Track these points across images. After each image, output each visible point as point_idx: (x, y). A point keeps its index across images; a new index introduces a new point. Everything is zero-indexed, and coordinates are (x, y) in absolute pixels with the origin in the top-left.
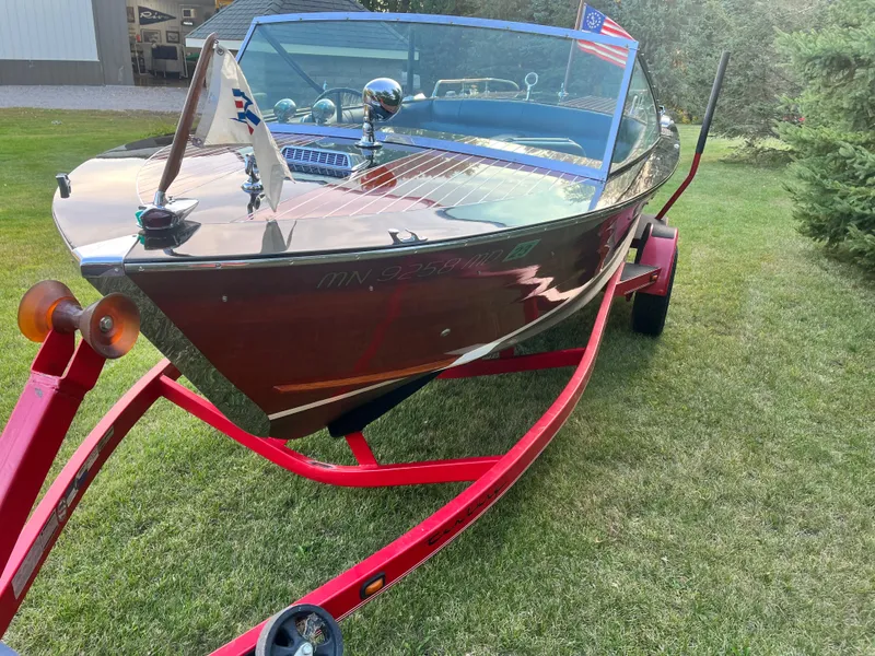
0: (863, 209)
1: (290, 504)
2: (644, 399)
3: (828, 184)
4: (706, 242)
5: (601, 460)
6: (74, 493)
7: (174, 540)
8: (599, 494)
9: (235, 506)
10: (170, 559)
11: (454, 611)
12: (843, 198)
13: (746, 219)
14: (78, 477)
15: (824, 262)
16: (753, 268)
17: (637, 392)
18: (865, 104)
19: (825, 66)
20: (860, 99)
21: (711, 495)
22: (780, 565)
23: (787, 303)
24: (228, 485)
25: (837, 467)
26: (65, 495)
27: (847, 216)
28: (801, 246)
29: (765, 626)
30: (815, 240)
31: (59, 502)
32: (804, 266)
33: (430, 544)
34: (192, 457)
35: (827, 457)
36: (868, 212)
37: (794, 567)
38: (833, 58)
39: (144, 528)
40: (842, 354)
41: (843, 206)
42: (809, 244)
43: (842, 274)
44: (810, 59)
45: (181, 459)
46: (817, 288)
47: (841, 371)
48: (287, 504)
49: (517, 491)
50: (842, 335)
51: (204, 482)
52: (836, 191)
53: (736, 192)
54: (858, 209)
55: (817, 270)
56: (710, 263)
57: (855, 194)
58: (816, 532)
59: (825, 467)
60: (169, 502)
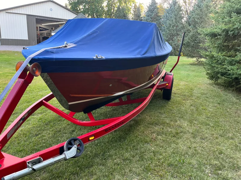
0: (222, 71)
1: (74, 131)
2: (164, 112)
3: (213, 65)
4: (184, 81)
5: (152, 124)
6: (21, 121)
7: (44, 138)
8: (151, 131)
9: (60, 131)
10: (43, 141)
11: (112, 152)
12: (217, 68)
13: (195, 76)
14: (23, 118)
15: (214, 85)
16: (196, 86)
17: (163, 111)
18: (221, 45)
19: (211, 36)
20: (220, 44)
21: (179, 131)
22: (194, 145)
23: (203, 94)
24: (58, 127)
25: (211, 127)
26: (20, 120)
27: (218, 73)
28: (209, 82)
29: (189, 156)
30: (212, 80)
31: (18, 122)
32: (209, 86)
33: (106, 131)
34: (50, 122)
35: (209, 125)
36: (223, 71)
37: (197, 146)
38: (213, 34)
39: (37, 135)
40: (216, 105)
41: (217, 70)
42: (210, 81)
43: (218, 88)
44: (207, 35)
45: (47, 122)
46: (212, 91)
47: (215, 108)
48: (73, 131)
49: (130, 129)
50: (217, 101)
51: (52, 127)
52: (215, 67)
53: (193, 71)
54: (220, 71)
55: (212, 87)
56: (184, 85)
57: (220, 67)
58: (203, 139)
59: (208, 127)
60: (43, 130)
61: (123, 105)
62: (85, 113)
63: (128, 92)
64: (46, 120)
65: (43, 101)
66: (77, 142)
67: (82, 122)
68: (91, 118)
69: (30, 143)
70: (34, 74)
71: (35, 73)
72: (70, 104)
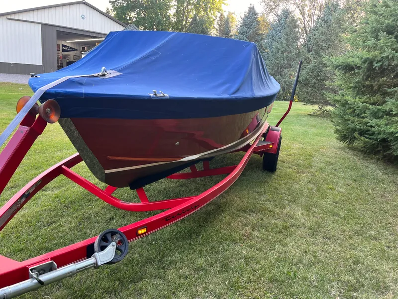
0: (361, 127)
1: (112, 219)
2: (265, 192)
3: (346, 117)
4: (298, 141)
5: (244, 211)
6: (24, 199)
7: (62, 229)
8: (241, 222)
9: (89, 218)
10: (60, 234)
11: (176, 256)
12: (352, 123)
13: (317, 135)
14: (26, 194)
15: (348, 151)
16: (317, 151)
17: (262, 190)
18: (360, 84)
19: (343, 69)
20: (358, 82)
21: (288, 224)
22: (313, 248)
23: (329, 164)
24: (86, 212)
25: (341, 218)
26: (21, 198)
27: (354, 130)
28: (338, 145)
29: (304, 267)
30: (344, 142)
31: (18, 200)
32: (338, 152)
33: (166, 220)
34: (73, 202)
35: (337, 215)
36: (362, 127)
37: (319, 249)
38: (347, 66)
39: (50, 225)
40: (350, 182)
41: (352, 125)
42: (341, 144)
43: (354, 155)
44: (337, 67)
45: (67, 202)
46: (343, 159)
47: (348, 187)
48: (111, 219)
49: (208, 218)
50: (351, 176)
51: (77, 211)
52: (349, 120)
53: (314, 126)
54: (358, 127)
55: (344, 153)
56: (299, 149)
57: (357, 121)
58: (329, 239)
59: (337, 218)
60: (61, 217)
61: (196, 177)
62: (132, 189)
63: (206, 156)
64: (66, 199)
65: (63, 167)
66: (117, 238)
67: (127, 204)
68: (143, 197)
69: (37, 237)
70: (47, 119)
71: (49, 117)
72: (107, 172)
